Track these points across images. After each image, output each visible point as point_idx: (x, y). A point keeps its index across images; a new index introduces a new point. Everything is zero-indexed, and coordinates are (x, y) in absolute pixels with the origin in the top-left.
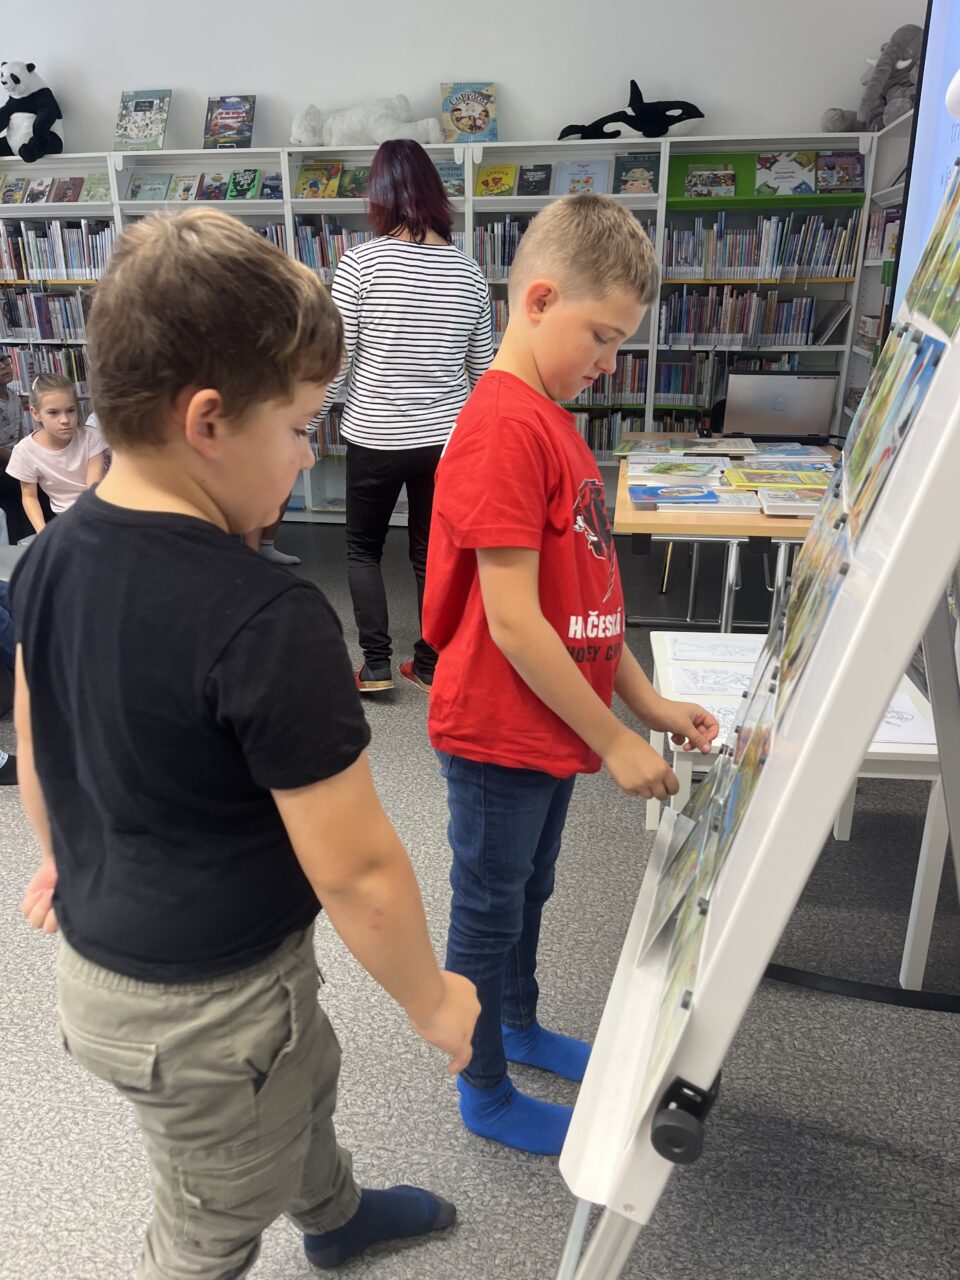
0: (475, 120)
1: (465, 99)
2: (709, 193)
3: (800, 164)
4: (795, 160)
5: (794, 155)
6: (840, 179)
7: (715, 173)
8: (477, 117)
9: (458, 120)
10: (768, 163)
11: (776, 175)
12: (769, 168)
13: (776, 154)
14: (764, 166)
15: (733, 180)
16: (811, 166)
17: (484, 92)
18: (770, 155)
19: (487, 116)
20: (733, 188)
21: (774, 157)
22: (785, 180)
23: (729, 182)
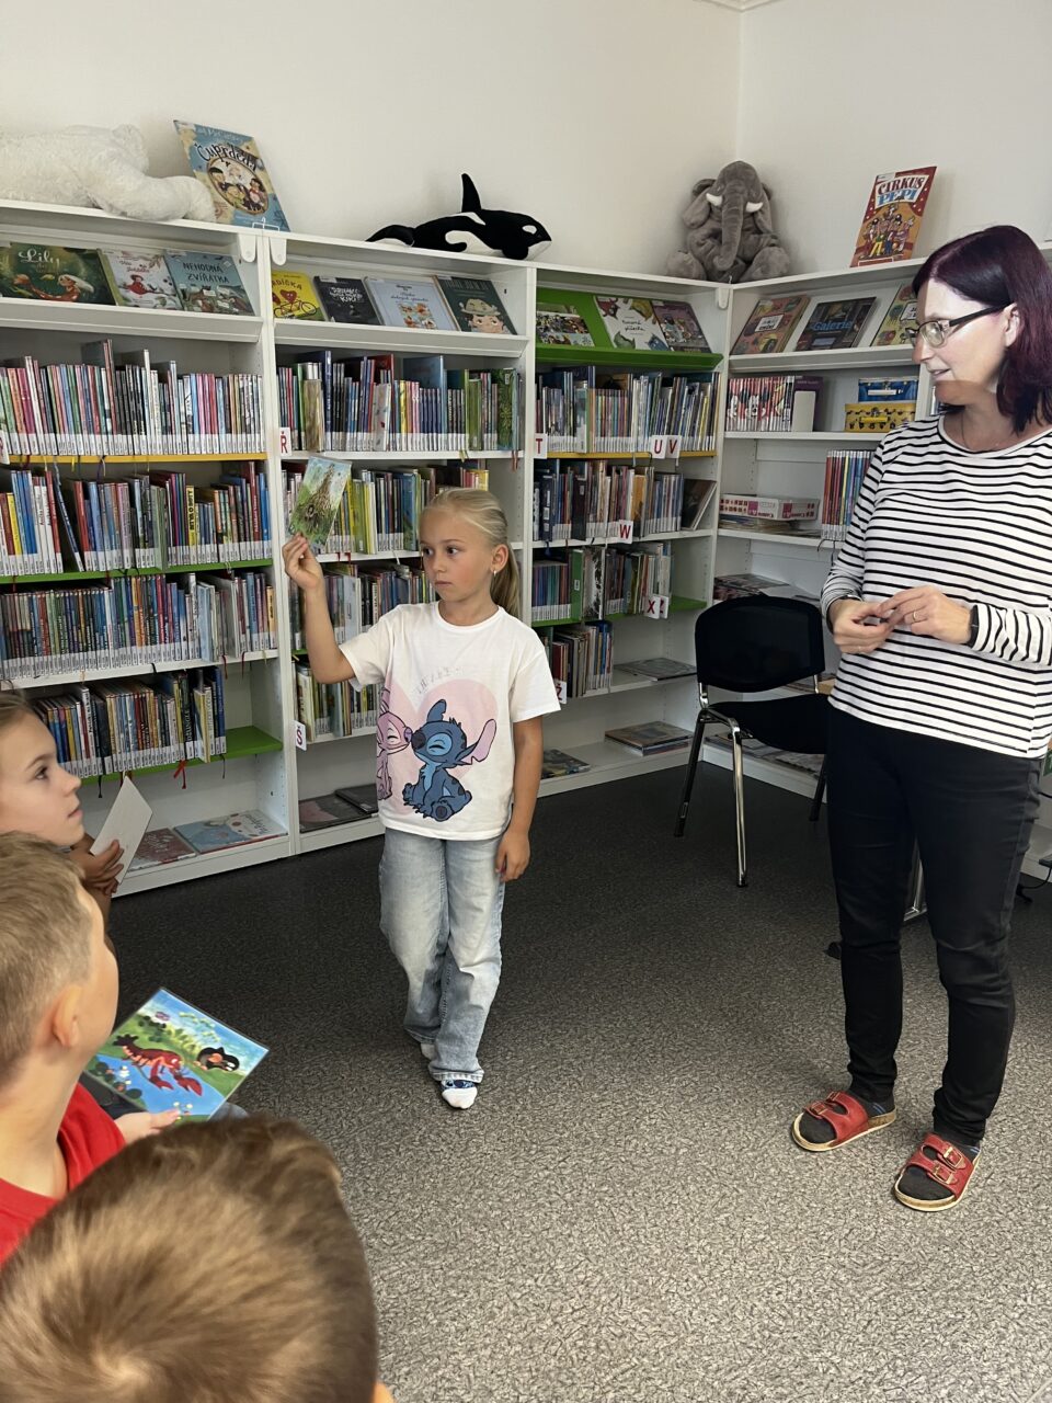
0: (247, 192)
1: (220, 153)
2: (567, 342)
3: (640, 312)
4: (633, 308)
5: (631, 301)
6: (684, 335)
7: (561, 315)
8: (249, 187)
9: (225, 187)
10: (612, 310)
11: (626, 326)
12: (614, 315)
13: (614, 299)
14: (607, 313)
15: (585, 327)
16: (652, 317)
17: (244, 148)
18: (607, 300)
19: (261, 188)
20: (588, 335)
21: (613, 302)
22: (635, 332)
23: (582, 329)
